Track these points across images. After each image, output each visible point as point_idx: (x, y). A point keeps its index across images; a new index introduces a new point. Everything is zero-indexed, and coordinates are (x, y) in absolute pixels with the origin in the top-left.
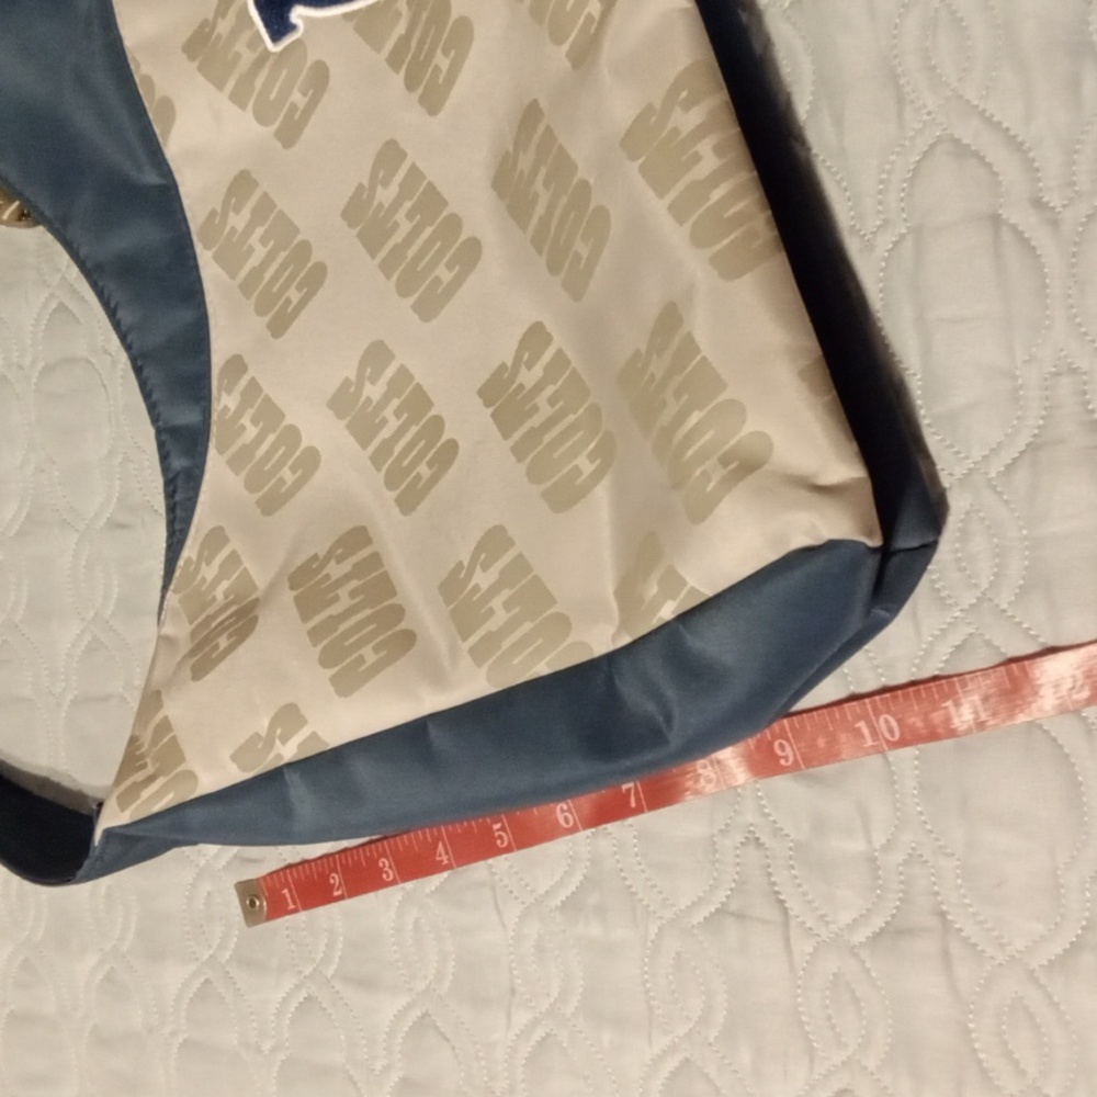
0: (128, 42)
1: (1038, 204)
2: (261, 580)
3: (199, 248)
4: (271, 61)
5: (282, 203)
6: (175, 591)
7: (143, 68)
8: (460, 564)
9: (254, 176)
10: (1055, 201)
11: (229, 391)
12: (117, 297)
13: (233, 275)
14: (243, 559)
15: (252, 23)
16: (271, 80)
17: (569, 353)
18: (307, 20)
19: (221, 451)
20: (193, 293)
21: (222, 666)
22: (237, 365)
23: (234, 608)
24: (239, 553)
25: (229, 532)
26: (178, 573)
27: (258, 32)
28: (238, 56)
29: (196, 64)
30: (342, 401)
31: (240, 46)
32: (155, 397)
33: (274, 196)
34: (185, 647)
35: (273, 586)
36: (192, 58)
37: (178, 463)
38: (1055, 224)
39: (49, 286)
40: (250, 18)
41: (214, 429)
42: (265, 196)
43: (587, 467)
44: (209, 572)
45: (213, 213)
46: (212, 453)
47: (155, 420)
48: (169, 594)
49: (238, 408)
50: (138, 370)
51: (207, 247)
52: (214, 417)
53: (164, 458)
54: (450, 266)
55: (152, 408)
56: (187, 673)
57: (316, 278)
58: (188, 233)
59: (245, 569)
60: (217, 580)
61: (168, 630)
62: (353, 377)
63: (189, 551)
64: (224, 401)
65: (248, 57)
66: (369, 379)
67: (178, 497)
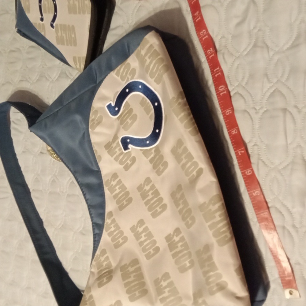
0: (92, 141)
1: (294, 226)
2: (114, 265)
3: (105, 186)
4: (124, 154)
5: (124, 182)
6: (95, 261)
7: (95, 148)
8: (158, 278)
9: (118, 175)
10: (298, 226)
11: (109, 219)
12: (86, 192)
13: (112, 193)
14: (110, 258)
15: (120, 146)
16: (123, 158)
17: (186, 238)
18: (132, 148)
19: (106, 231)
20: (103, 195)
21: (105, 286)
22: (111, 213)
23: (107, 270)
24: (109, 257)
25: (107, 251)
26: (95, 257)
27: (121, 148)
28: (116, 152)
29: (107, 151)
30: (133, 229)
31: (117, 150)
32: (93, 215)
33: (122, 180)
34: (96, 276)
35: (116, 268)
36: (106, 149)
37: (97, 231)
38: (297, 231)
39: (70, 176)
40: (120, 145)
41: (105, 226)
42: (120, 180)
43: (188, 265)
44: (102, 259)
45: (108, 180)
46: (104, 231)
47: (92, 220)
48: (93, 261)
49: (110, 223)
50: (89, 209)
51: (107, 186)
52: (105, 223)
53: (94, 229)
54: (160, 208)
55: (92, 218)
56: (96, 285)
57: (130, 201)
58: (102, 182)
59: (110, 261)
60: (104, 261)
61: (93, 270)
62: (136, 225)
63: (98, 252)
64: (108, 221)
65: (118, 152)
66: (139, 227)
67: (96, 239)
